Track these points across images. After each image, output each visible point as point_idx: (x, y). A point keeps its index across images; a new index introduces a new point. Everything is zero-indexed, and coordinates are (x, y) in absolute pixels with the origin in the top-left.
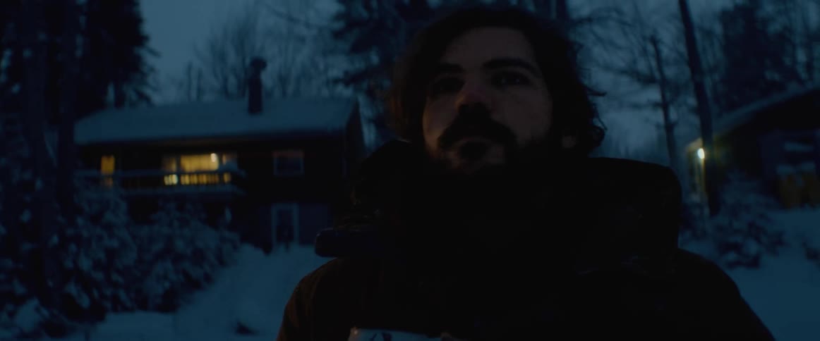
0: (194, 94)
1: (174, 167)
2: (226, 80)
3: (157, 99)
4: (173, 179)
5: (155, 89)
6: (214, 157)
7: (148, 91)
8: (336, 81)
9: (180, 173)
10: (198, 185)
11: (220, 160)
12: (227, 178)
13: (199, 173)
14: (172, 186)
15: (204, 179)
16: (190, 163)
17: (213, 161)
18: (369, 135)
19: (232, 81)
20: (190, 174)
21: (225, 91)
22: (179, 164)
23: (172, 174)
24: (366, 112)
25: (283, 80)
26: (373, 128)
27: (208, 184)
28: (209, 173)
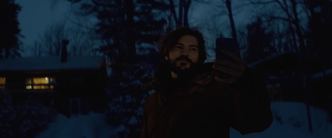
0: (37, 53)
1: (30, 82)
2: (51, 48)
3: (23, 55)
4: (30, 87)
5: (23, 51)
6: (47, 79)
7: (20, 52)
8: (97, 50)
9: (33, 85)
10: (40, 90)
11: (49, 80)
12: (52, 87)
13: (40, 85)
14: (30, 90)
15: (43, 87)
16: (37, 81)
17: (46, 80)
18: (109, 71)
19: (54, 48)
20: (37, 85)
21: (51, 52)
22: (32, 81)
23: (29, 85)
24: (108, 63)
25: (74, 49)
26: (110, 69)
27: (44, 89)
28: (45, 85)
